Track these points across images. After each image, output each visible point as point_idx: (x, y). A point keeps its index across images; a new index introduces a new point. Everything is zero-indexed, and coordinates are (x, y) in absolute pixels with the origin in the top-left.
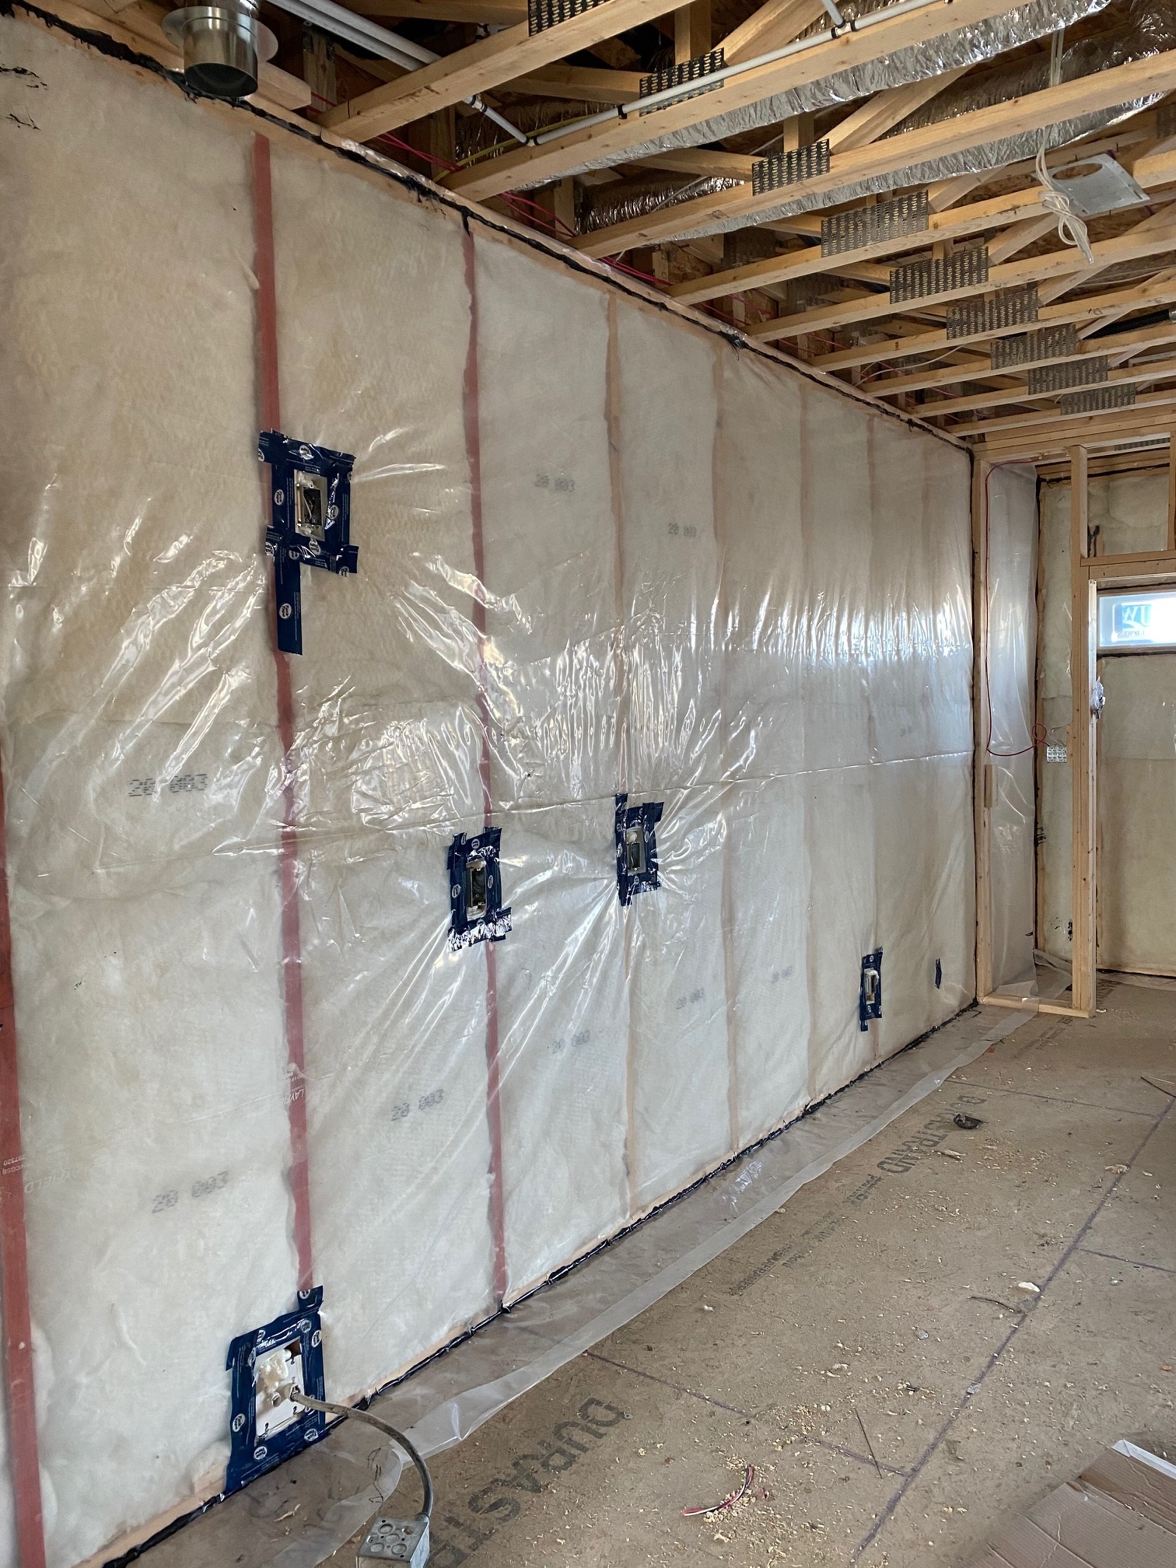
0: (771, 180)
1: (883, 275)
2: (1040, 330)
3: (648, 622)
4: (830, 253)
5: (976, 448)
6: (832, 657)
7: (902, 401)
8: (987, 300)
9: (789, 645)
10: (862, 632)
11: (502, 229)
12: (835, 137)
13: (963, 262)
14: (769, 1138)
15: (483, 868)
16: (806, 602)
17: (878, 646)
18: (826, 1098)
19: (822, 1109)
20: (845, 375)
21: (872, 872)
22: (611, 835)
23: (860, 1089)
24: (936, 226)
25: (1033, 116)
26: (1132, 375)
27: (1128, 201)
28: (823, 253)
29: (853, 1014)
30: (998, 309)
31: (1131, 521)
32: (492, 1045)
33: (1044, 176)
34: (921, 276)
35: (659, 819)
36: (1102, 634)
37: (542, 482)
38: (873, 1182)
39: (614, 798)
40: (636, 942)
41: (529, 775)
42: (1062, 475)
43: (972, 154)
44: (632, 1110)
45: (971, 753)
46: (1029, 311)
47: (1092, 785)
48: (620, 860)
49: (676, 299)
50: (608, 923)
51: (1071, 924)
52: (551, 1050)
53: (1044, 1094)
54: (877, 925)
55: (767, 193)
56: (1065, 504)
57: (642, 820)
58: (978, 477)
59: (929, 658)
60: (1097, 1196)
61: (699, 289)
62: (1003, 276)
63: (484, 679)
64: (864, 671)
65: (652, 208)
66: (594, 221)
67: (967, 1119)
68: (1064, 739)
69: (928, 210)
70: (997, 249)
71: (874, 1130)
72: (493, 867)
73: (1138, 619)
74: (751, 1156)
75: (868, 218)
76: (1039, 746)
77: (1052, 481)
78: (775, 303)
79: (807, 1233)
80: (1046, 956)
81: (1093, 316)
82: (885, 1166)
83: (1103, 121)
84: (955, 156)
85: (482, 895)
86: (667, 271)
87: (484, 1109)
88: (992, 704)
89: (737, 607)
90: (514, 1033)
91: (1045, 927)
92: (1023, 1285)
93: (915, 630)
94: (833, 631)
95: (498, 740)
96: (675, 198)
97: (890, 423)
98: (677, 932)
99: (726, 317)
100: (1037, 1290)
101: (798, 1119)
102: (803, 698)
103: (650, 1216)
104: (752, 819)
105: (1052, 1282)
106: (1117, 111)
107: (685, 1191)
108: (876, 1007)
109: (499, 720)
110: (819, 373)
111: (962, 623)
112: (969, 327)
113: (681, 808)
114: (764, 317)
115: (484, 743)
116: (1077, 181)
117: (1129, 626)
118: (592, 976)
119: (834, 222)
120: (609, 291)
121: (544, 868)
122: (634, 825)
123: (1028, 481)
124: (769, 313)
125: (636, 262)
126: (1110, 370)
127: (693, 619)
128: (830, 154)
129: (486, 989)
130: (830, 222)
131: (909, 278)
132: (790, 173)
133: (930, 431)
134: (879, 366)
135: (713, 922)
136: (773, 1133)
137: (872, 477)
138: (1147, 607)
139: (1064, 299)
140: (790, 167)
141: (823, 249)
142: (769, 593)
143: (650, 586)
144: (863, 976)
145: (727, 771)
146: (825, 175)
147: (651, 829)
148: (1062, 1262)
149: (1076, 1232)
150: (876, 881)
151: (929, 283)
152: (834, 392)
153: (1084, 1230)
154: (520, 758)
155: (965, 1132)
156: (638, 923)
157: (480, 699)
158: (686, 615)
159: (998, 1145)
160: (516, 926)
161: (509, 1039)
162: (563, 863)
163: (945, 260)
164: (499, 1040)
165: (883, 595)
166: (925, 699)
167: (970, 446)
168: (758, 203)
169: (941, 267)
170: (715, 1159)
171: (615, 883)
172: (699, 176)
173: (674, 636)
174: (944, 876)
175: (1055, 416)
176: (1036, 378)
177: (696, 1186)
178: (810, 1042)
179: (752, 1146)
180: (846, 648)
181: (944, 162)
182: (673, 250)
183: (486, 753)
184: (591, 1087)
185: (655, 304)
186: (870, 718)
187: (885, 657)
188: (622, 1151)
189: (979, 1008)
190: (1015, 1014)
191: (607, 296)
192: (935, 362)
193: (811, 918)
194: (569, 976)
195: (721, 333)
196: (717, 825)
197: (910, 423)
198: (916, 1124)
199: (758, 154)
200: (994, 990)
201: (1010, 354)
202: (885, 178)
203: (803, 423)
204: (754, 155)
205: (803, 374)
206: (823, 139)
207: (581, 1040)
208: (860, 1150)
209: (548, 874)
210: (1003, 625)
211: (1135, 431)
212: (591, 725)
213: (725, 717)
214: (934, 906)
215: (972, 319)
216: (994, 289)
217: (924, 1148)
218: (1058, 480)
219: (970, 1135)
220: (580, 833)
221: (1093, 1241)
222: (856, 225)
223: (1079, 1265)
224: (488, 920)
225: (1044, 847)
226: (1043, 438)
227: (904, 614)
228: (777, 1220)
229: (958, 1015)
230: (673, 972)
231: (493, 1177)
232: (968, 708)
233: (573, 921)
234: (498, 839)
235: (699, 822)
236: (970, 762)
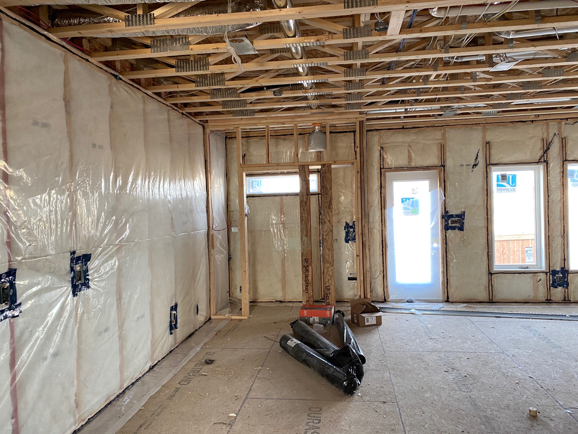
0: (132, 23)
1: (173, 62)
2: (225, 88)
3: (84, 181)
4: (154, 52)
5: (205, 124)
6: (157, 196)
7: (179, 105)
8: (208, 76)
9: (141, 191)
10: (168, 187)
11: (15, 20)
12: (156, 12)
13: (200, 62)
14: (136, 382)
15: (8, 287)
16: (147, 175)
17: (174, 192)
18: (158, 362)
19: (156, 366)
20: (159, 94)
21: (174, 275)
22: (68, 268)
23: (170, 357)
24: (192, 49)
25: (223, 21)
26: (254, 107)
27: (252, 52)
28: (151, 51)
29: (167, 330)
30: (212, 79)
31: (255, 153)
32: (13, 363)
33: (227, 40)
34: (186, 65)
35: (89, 260)
36: (247, 190)
37: (36, 123)
38: (177, 390)
39: (69, 253)
40: (80, 311)
41: (30, 245)
42: (233, 136)
43: (204, 29)
44: (79, 381)
45: (207, 230)
46: (222, 81)
47: (246, 239)
48: (73, 279)
49: (93, 58)
50: (68, 305)
51: (241, 287)
52: (41, 361)
53: (235, 347)
54: (176, 295)
55: (131, 27)
56: (235, 146)
57: (82, 261)
58: (206, 134)
59: (192, 197)
60: (253, 379)
61: (103, 56)
62: (214, 69)
63: (8, 205)
64: (169, 201)
65: (83, 23)
66: (58, 23)
67: (209, 360)
68: (237, 224)
69: (189, 43)
70: (211, 60)
71: (176, 371)
72: (12, 286)
73: (258, 185)
74: (129, 390)
75: (168, 42)
76: (229, 228)
77: (230, 138)
78: (132, 65)
79: (153, 414)
80: (233, 299)
81: (242, 86)
82: (181, 383)
83: (244, 27)
84: (198, 28)
85: (7, 298)
86: (89, 47)
87: (9, 392)
88: (214, 213)
89: (120, 177)
90: (24, 356)
91: (232, 289)
92: (231, 415)
93: (187, 187)
94: (158, 187)
95: (15, 230)
96: (93, 21)
97: (175, 113)
98: (97, 305)
99: (114, 68)
100: (235, 415)
101: (147, 372)
102: (147, 211)
103: (86, 423)
104: (128, 258)
105: (240, 412)
106: (249, 25)
107: (101, 409)
108: (176, 325)
109: (15, 222)
110: (149, 92)
111: (203, 185)
112: (202, 84)
113: (99, 255)
114: (128, 70)
115: (8, 232)
116: (237, 43)
117: (255, 187)
118: (60, 328)
119: (155, 41)
120: (65, 52)
121: (37, 284)
122: (79, 263)
123: (223, 138)
124: (130, 68)
125: (76, 42)
126: (247, 104)
127: (103, 180)
128: (155, 18)
129: (10, 339)
130: (154, 40)
131: (182, 64)
132: (140, 22)
133: (189, 117)
134: (171, 93)
135: (113, 300)
136: (138, 379)
137: (170, 131)
138: (261, 181)
139: (233, 79)
140: (139, 20)
141: (151, 50)
142: (133, 172)
143: (84, 167)
144: (171, 314)
145: (118, 240)
146: (152, 25)
147: (86, 265)
148: (243, 404)
149: (246, 393)
150: (175, 278)
151: (189, 67)
152: (155, 100)
153: (249, 391)
154: (26, 238)
155: (208, 365)
156: (81, 303)
157: (5, 213)
158: (100, 178)
159: (220, 368)
160: (24, 310)
161: (21, 359)
162: (46, 281)
163: (194, 60)
164: (16, 360)
165: (175, 174)
166: (191, 211)
167: (203, 124)
168: (128, 30)
169: (193, 63)
170: (114, 394)
171: (70, 288)
172: (103, 15)
173: (95, 187)
174: (199, 274)
175: (230, 117)
176: (224, 104)
177: (106, 407)
178: (152, 341)
179: (129, 386)
180: (162, 193)
181: (194, 30)
182: (91, 40)
183: (9, 236)
184: (60, 374)
185: (84, 59)
186: (172, 218)
187: (177, 197)
188: (74, 398)
189: (211, 320)
190: (224, 321)
191: (64, 53)
192: (191, 94)
193: (151, 294)
194: (50, 329)
195: (111, 74)
196: (114, 262)
197: (182, 113)
198: (192, 365)
199: (126, 12)
200: (216, 313)
201: (216, 95)
202: (174, 30)
203: (144, 110)
204: (125, 12)
205: (143, 92)
206: (152, 13)
207: (55, 355)
208: (172, 379)
209: (39, 287)
210: (216, 186)
211: (255, 124)
212: (59, 224)
213: (116, 219)
214: (196, 285)
215: (204, 82)
216: (211, 73)
217: (195, 374)
218: (232, 138)
219: (210, 366)
220: (55, 268)
221: (252, 394)
222: (164, 44)
223: (249, 404)
224: (10, 309)
225: (231, 262)
226: (228, 123)
227: (183, 181)
228: (141, 412)
229: (204, 324)
230: (96, 322)
231: (14, 420)
232: (205, 214)
233: (51, 306)
234: (15, 273)
235: (106, 261)
236: (207, 233)
